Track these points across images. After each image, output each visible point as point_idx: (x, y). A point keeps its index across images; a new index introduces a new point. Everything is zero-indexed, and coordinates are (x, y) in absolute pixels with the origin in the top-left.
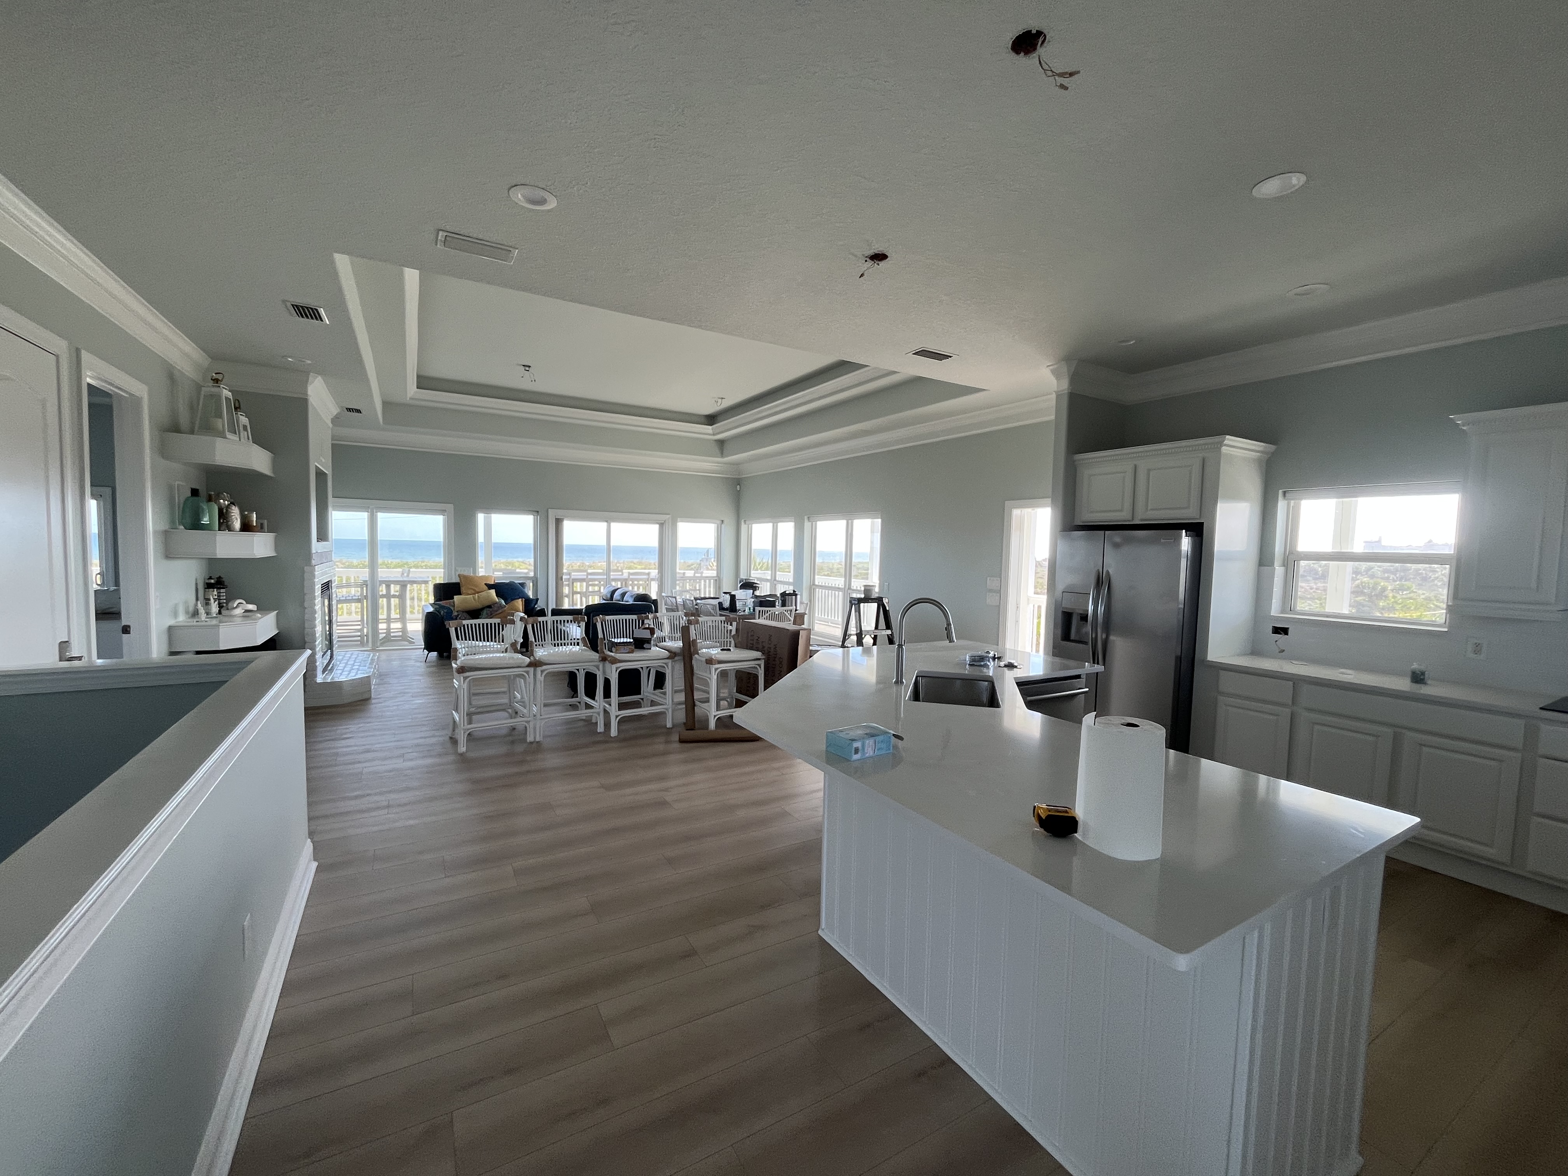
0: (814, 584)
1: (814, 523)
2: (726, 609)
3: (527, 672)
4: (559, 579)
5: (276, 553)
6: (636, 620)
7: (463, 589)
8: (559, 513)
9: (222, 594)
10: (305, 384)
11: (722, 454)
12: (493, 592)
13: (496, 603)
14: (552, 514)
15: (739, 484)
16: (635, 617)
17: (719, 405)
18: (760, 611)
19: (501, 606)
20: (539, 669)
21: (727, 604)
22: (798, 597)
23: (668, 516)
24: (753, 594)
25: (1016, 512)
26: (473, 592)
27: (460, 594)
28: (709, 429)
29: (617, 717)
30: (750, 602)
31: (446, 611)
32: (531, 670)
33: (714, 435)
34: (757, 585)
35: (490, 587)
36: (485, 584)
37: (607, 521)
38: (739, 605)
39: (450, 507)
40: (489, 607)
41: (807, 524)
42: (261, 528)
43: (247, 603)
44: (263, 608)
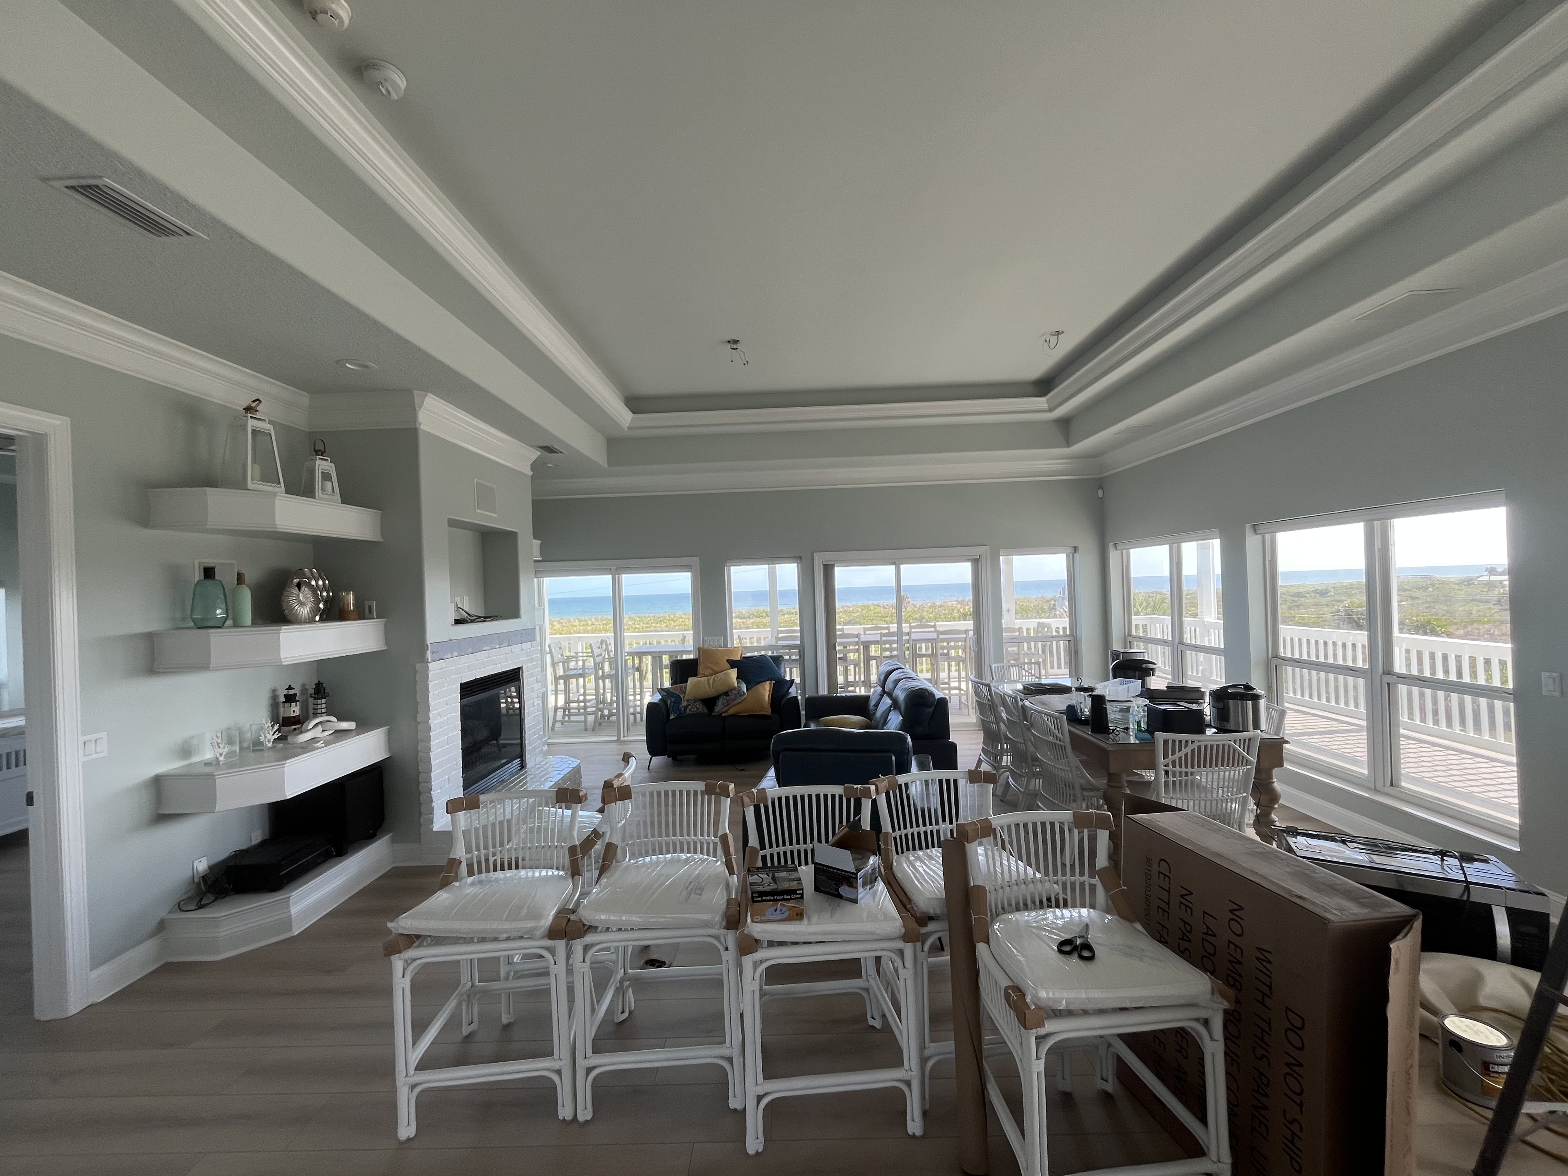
0: (1276, 656)
1: (1267, 536)
2: (1085, 723)
3: (552, 951)
4: (831, 647)
5: (387, 646)
7: (701, 669)
8: (828, 557)
10: (412, 411)
11: (1068, 444)
12: (733, 673)
13: (735, 689)
14: (819, 560)
15: (1101, 488)
16: (837, 790)
17: (1052, 345)
18: (1166, 742)
19: (740, 693)
20: (578, 945)
21: (1086, 708)
22: (1262, 702)
23: (982, 549)
24: (1143, 685)
26: (710, 671)
27: (695, 675)
28: (1041, 402)
30: (1139, 707)
31: (673, 699)
33: (1051, 410)
34: (1151, 666)
35: (733, 664)
36: (728, 661)
37: (894, 563)
38: (1113, 714)
39: (695, 561)
40: (726, 694)
41: (1252, 542)
42: (361, 614)
43: (340, 719)
44: (364, 725)
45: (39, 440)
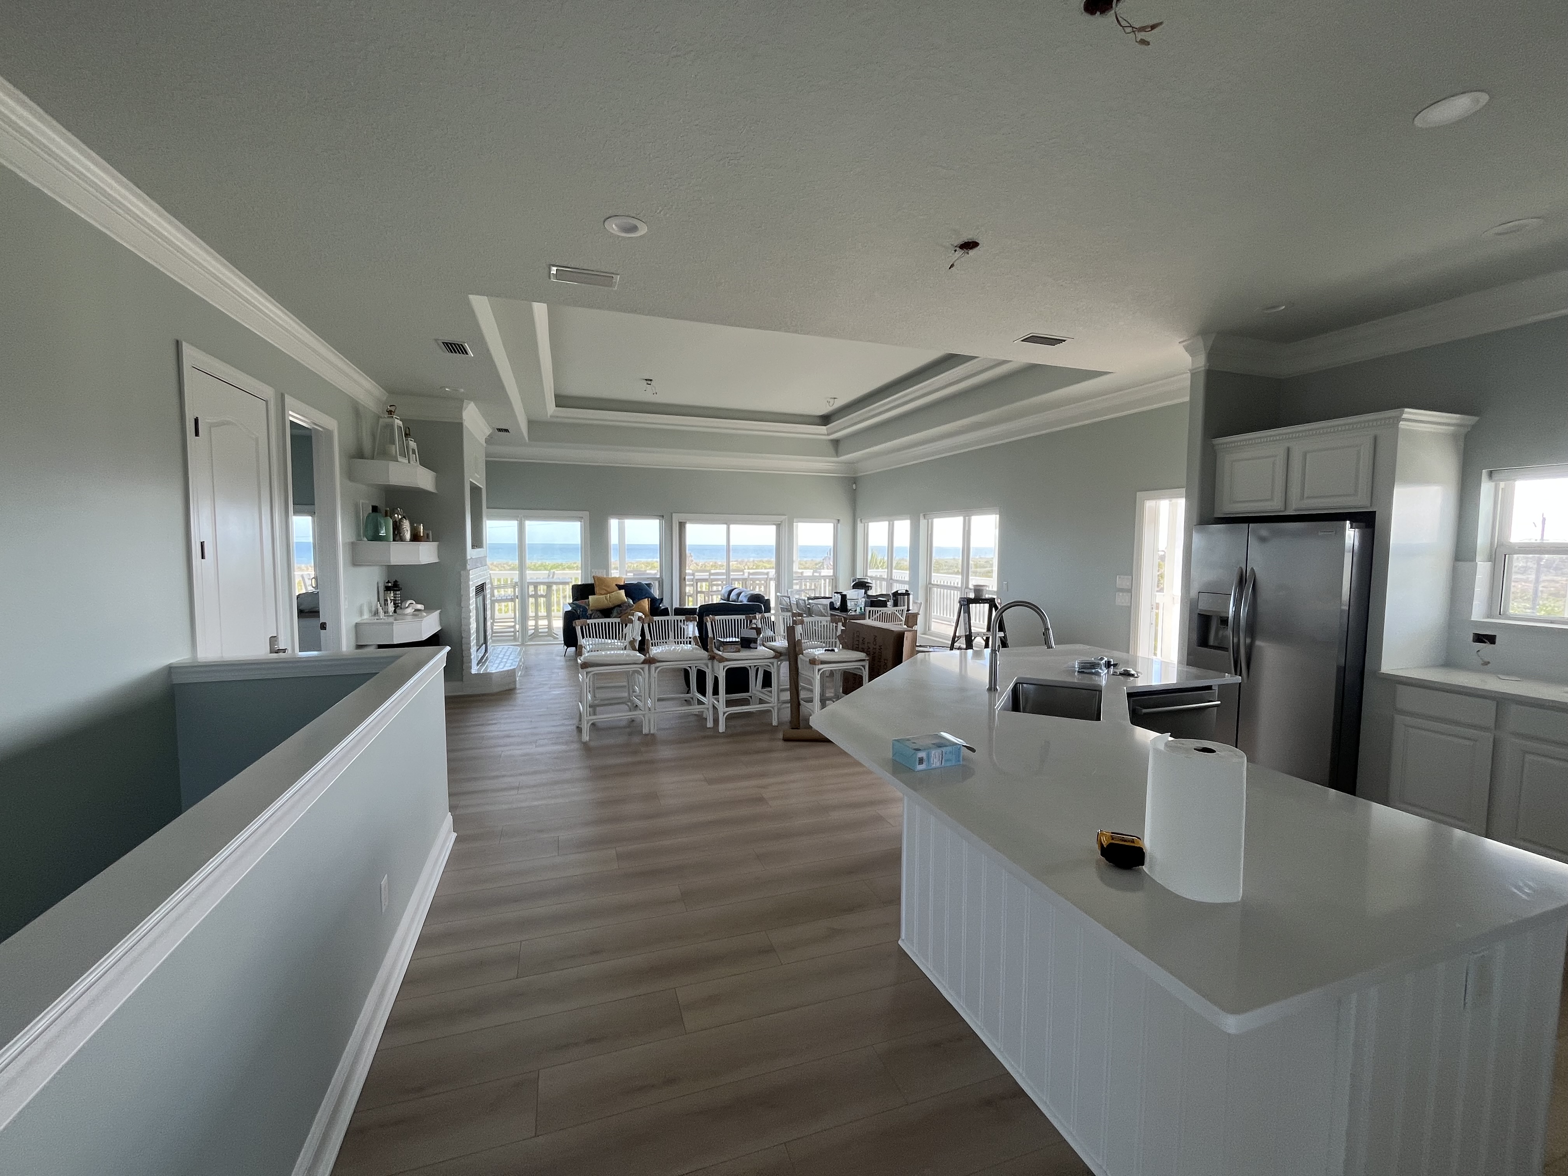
0: (930, 583)
1: (930, 520)
2: (837, 609)
3: (642, 669)
4: (682, 579)
5: (439, 559)
6: (744, 620)
7: (597, 589)
8: (683, 517)
9: (397, 596)
10: (460, 409)
11: (837, 453)
12: (623, 592)
13: (625, 602)
14: (676, 518)
15: (855, 483)
16: (743, 617)
17: (831, 404)
18: (870, 611)
19: (629, 606)
20: (653, 666)
21: (838, 604)
22: (911, 596)
23: (784, 517)
24: (866, 593)
25: (1149, 504)
26: (605, 592)
27: (594, 594)
28: (823, 429)
29: (724, 713)
30: (862, 602)
31: (581, 610)
32: (646, 666)
33: (828, 435)
34: (870, 585)
35: (620, 587)
36: (616, 585)
37: (726, 524)
38: (850, 605)
39: (586, 514)
40: (619, 606)
41: (923, 522)
42: (426, 539)
43: (417, 603)
44: (429, 608)
45: (329, 433)
